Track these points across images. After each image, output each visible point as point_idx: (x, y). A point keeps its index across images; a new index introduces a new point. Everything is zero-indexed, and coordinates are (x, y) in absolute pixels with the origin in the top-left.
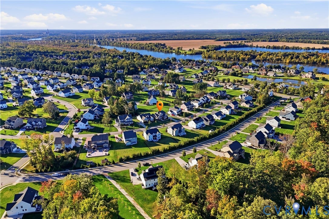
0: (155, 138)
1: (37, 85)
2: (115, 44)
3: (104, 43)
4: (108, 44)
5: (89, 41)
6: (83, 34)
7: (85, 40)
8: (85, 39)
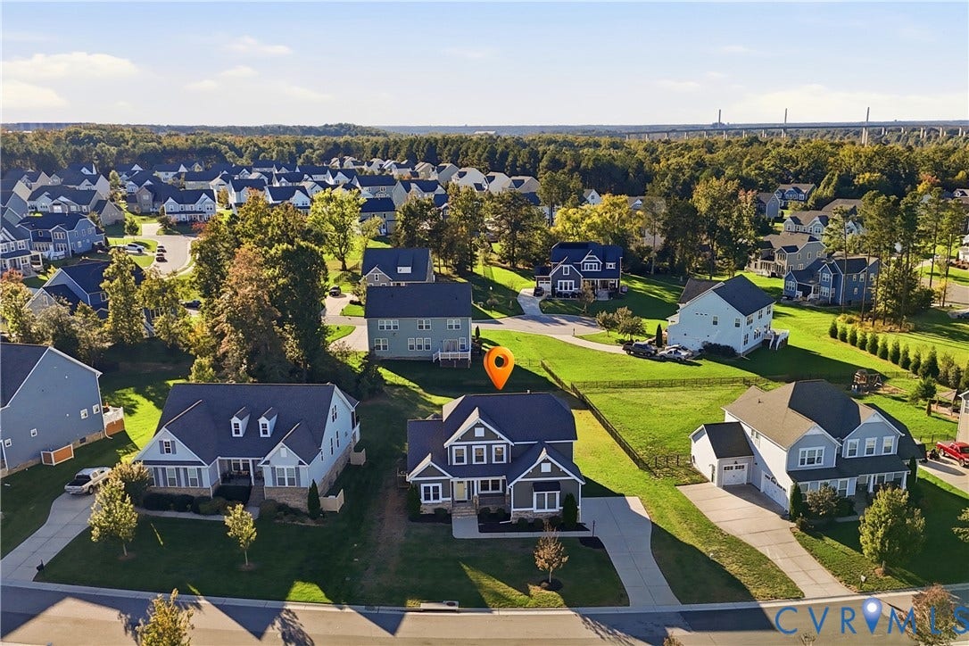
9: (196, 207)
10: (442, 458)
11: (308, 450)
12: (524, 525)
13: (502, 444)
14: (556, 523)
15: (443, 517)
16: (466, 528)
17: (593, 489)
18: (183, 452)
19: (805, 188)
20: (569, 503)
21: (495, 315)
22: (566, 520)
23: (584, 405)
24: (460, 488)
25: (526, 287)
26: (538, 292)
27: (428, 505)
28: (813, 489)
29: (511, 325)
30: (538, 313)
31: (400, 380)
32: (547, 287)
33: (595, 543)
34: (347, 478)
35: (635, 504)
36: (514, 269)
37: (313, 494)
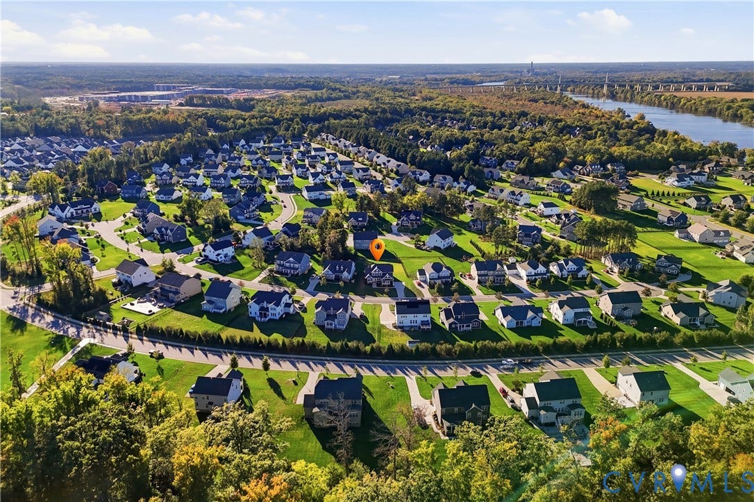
0: (265, 314)
1: (305, 170)
2: (646, 98)
3: (622, 96)
4: (632, 98)
5: (593, 89)
6: (627, 71)
7: (586, 87)
8: (586, 85)
9: (287, 181)
10: (371, 274)
11: (349, 272)
12: (384, 286)
13: (381, 272)
14: (389, 286)
15: (371, 284)
16: (374, 286)
17: (396, 280)
18: (330, 273)
19: (516, 162)
20: (391, 282)
21: (384, 232)
22: (391, 285)
23: (400, 262)
24: (374, 279)
25: (394, 222)
26: (397, 224)
27: (368, 282)
28: (432, 281)
29: (389, 237)
30: (396, 232)
31: (362, 255)
32: (400, 222)
33: (395, 289)
34: (354, 277)
35: (404, 283)
36: (392, 214)
37: (350, 280)
